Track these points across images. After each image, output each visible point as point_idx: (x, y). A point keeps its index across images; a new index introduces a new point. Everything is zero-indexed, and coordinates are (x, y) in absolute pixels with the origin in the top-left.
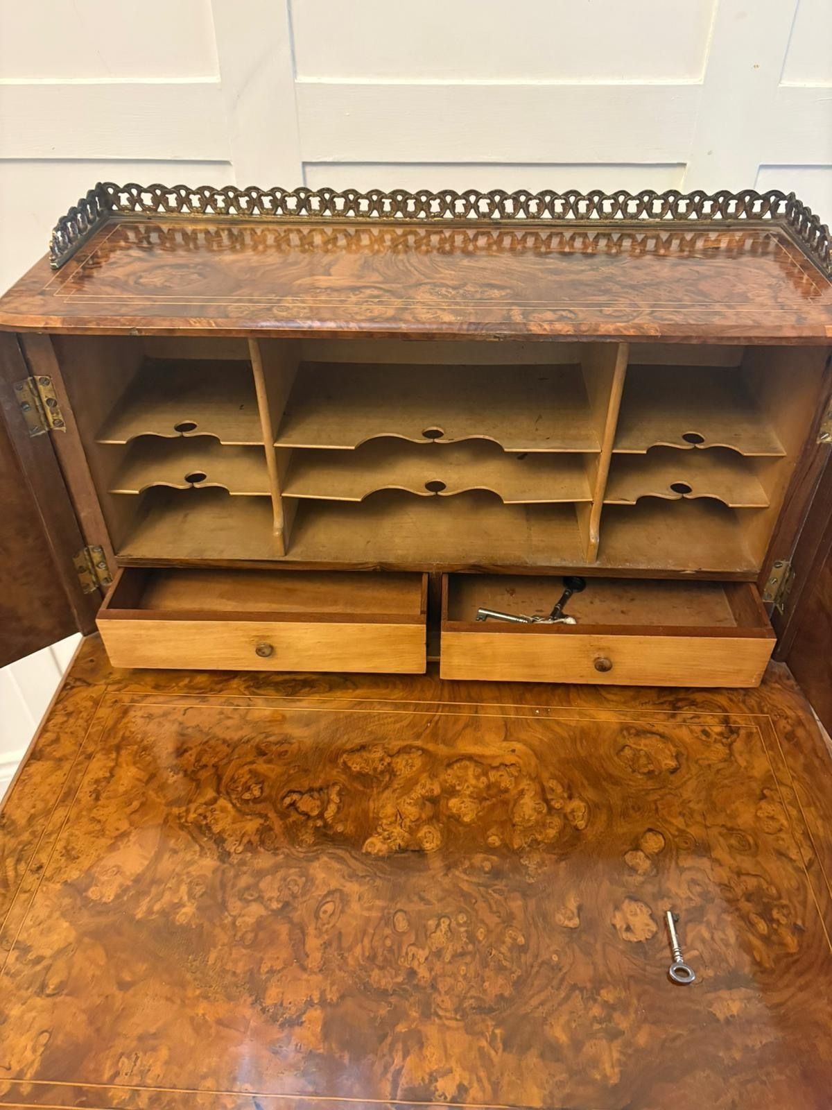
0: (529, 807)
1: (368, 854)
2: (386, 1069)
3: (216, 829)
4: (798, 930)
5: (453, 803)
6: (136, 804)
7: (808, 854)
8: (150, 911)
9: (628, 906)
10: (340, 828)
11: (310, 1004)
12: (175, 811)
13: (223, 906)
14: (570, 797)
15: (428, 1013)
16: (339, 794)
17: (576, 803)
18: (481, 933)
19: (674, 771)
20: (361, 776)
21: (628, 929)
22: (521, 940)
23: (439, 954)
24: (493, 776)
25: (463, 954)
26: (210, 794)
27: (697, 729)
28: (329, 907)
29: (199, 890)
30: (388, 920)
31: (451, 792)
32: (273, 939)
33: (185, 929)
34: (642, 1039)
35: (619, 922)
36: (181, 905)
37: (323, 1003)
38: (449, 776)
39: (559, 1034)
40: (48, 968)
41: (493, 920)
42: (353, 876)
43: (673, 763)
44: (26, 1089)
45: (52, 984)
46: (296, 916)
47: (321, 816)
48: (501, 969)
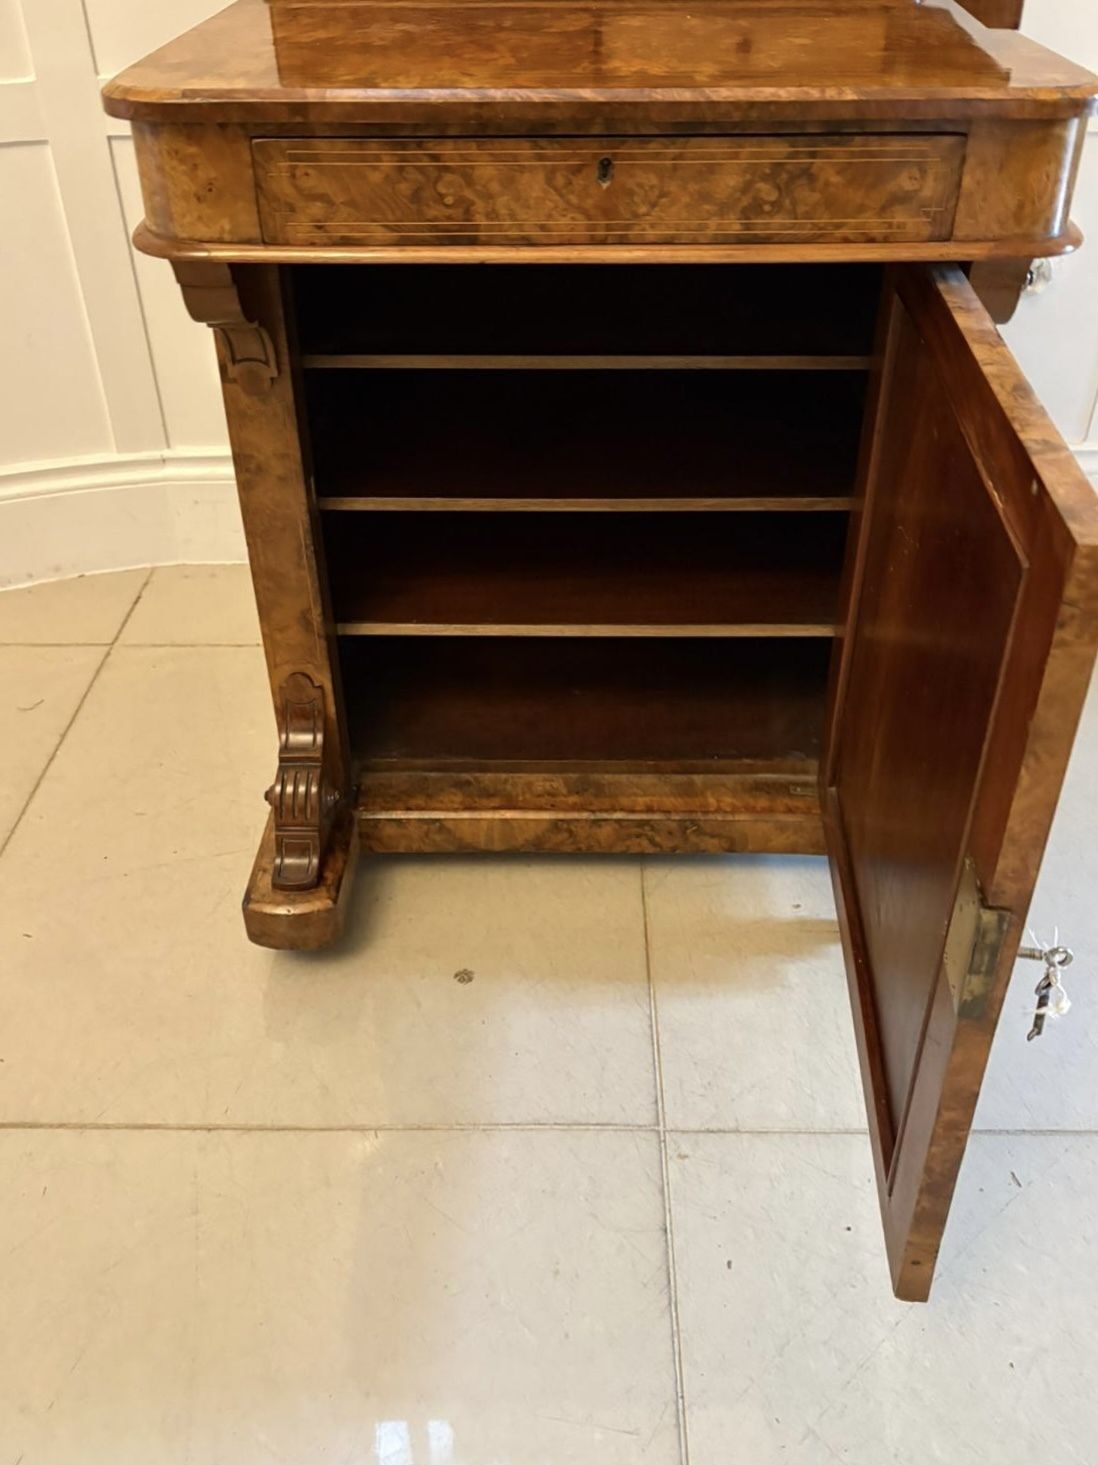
29: (391, 39)
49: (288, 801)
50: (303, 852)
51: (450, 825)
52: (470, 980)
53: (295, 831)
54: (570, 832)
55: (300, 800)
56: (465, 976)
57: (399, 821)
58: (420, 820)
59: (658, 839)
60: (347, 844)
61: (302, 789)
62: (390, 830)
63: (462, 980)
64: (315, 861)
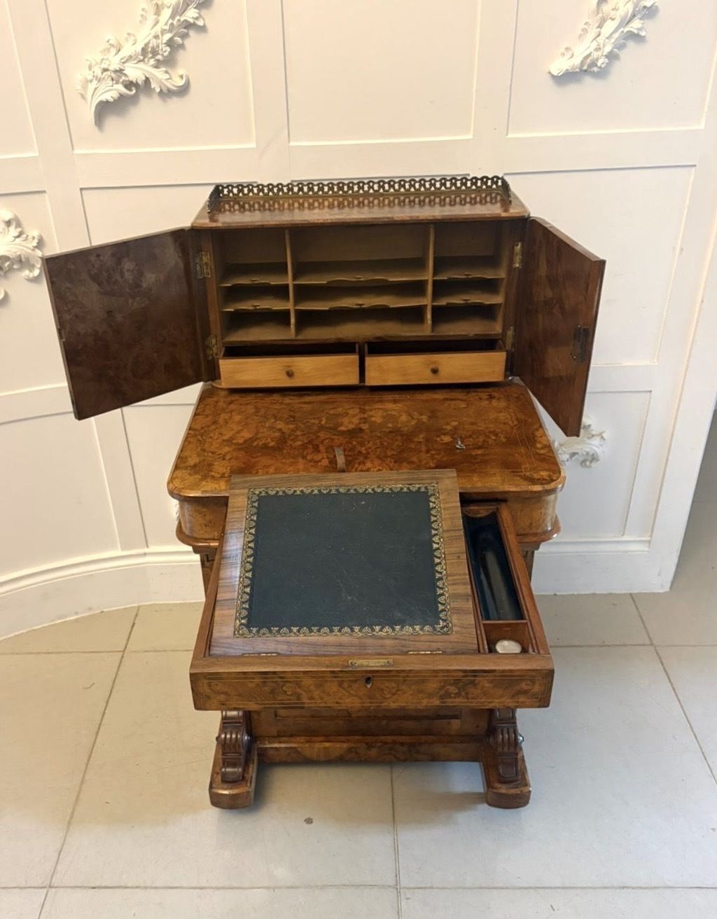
0: (404, 418)
1: (340, 431)
2: (352, 468)
3: (278, 427)
4: (506, 438)
5: (373, 419)
6: (244, 423)
7: (516, 423)
8: (258, 444)
9: (442, 436)
10: (327, 426)
11: (323, 458)
12: (260, 424)
13: (286, 442)
14: (421, 415)
15: (366, 458)
16: (326, 419)
17: (423, 417)
18: (385, 444)
19: (465, 408)
20: (333, 414)
21: (442, 440)
22: (401, 444)
23: (370, 448)
24: (389, 412)
25: (379, 447)
26: (273, 421)
27: (477, 398)
28: (327, 441)
29: (276, 440)
30: (351, 443)
31: (372, 416)
32: (307, 448)
33: (272, 447)
34: (444, 459)
35: (438, 439)
36: (269, 443)
37: (328, 458)
38: (371, 413)
39: (415, 459)
40: (224, 456)
41: (390, 441)
42: (335, 435)
43: (465, 406)
44: (226, 475)
45: (227, 458)
46: (314, 443)
47: (319, 423)
48: (392, 449)
49: (228, 742)
50: (234, 765)
51: (299, 749)
52: (312, 822)
53: (230, 755)
54: (357, 753)
55: (233, 741)
56: (309, 821)
57: (276, 748)
58: (285, 748)
59: (398, 756)
60: (253, 760)
61: (234, 736)
62: (271, 752)
63: (308, 823)
64: (240, 770)
